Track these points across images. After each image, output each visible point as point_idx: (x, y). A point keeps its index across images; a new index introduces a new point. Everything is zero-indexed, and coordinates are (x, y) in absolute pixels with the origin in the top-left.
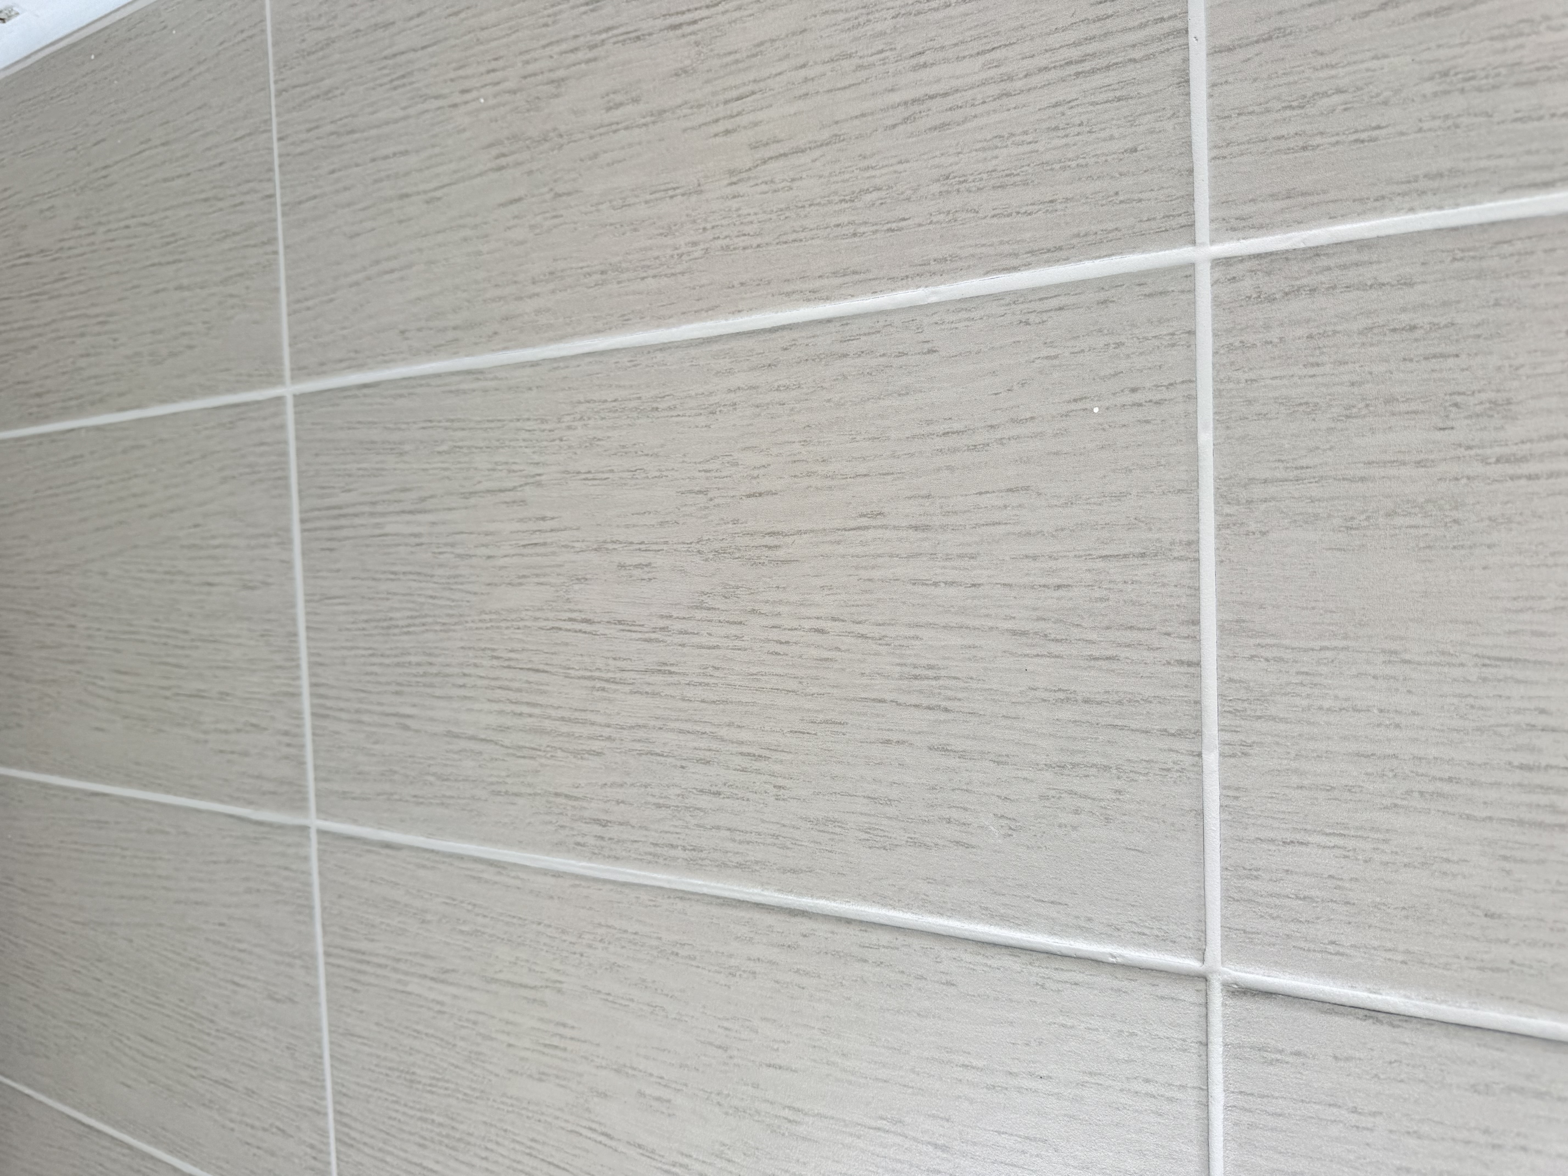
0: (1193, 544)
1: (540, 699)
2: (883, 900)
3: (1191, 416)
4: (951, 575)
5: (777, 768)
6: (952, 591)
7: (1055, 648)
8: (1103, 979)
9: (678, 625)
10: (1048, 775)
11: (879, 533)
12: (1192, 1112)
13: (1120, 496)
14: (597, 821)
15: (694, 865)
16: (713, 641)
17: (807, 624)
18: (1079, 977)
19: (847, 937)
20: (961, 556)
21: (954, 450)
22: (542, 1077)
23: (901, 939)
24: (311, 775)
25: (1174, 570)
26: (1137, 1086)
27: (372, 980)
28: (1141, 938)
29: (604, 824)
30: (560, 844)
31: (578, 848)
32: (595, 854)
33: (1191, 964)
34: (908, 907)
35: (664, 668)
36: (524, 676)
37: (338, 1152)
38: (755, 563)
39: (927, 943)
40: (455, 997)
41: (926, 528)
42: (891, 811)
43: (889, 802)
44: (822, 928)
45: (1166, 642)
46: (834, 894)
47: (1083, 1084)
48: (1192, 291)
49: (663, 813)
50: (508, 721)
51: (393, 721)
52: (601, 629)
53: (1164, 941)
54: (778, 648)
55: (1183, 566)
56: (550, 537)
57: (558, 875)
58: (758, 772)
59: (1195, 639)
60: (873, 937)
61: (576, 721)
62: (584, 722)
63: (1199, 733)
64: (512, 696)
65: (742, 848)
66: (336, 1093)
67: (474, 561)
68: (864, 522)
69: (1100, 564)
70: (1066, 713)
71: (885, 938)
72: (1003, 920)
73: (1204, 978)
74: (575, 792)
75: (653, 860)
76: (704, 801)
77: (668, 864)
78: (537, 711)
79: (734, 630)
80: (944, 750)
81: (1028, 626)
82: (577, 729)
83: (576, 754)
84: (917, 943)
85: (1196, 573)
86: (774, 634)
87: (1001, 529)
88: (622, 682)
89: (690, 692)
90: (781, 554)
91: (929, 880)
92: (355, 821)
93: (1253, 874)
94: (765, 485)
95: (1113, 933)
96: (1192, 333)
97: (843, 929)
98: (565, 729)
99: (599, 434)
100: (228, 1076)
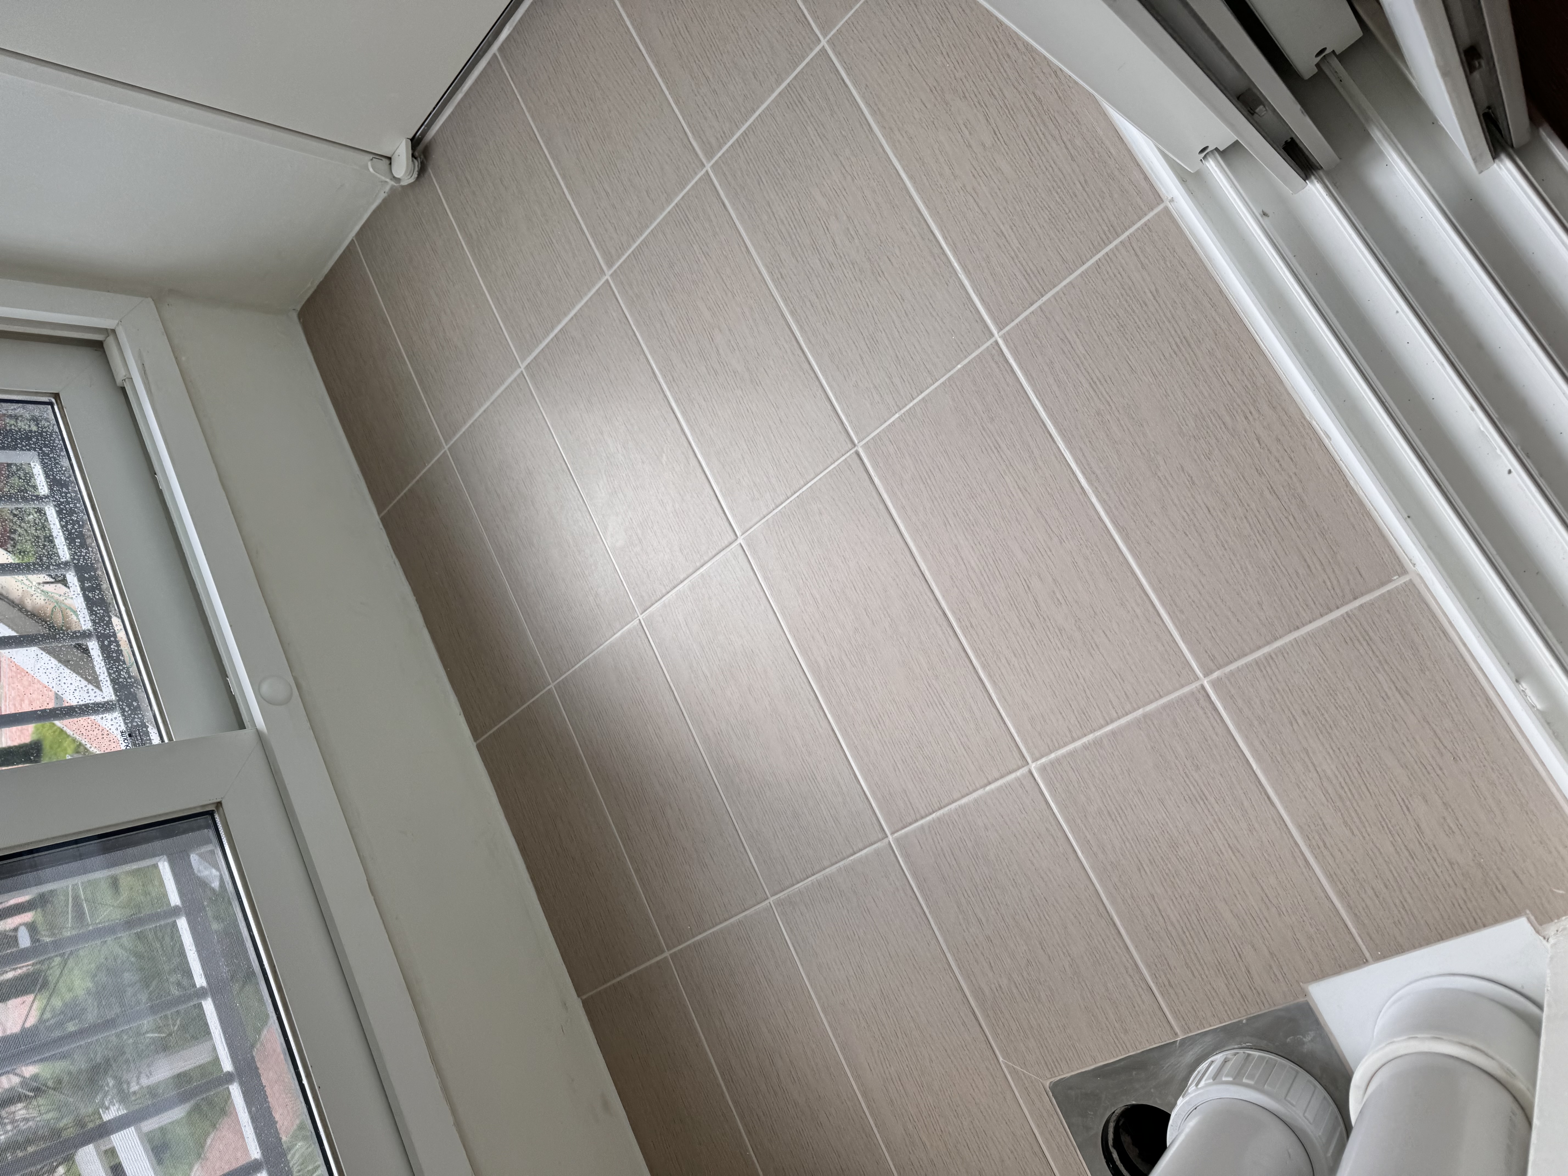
0: (937, 380)
1: (798, 229)
2: (820, 369)
3: (962, 360)
4: (900, 330)
5: (829, 318)
6: (897, 333)
7: (899, 367)
8: (840, 427)
9: (844, 260)
10: (872, 386)
11: (899, 303)
12: (829, 463)
13: (938, 357)
14: (781, 274)
15: (792, 313)
16: (847, 275)
17: (867, 300)
18: (837, 422)
19: (806, 366)
20: (906, 330)
21: (928, 309)
22: (709, 309)
23: (815, 379)
24: (720, 154)
25: (929, 380)
26: (825, 449)
27: (685, 230)
28: (853, 429)
29: (782, 277)
30: (768, 267)
31: (771, 274)
32: (773, 280)
33: (856, 442)
34: (823, 375)
35: (831, 265)
36: (800, 217)
37: (630, 255)
38: (873, 273)
39: (819, 386)
40: (705, 264)
41: (907, 315)
42: (840, 356)
43: (842, 354)
44: (803, 358)
45: (914, 390)
46: (813, 356)
47: (817, 439)
48: (988, 340)
49: (797, 294)
50: (786, 222)
51: (758, 177)
52: (828, 235)
53: (856, 433)
54: (857, 296)
55: (931, 382)
56: (841, 197)
57: (760, 272)
58: (825, 314)
59: (918, 395)
60: (811, 372)
61: (800, 246)
62: (802, 249)
63: (900, 409)
64: (793, 217)
65: (805, 324)
66: (644, 240)
67: (819, 172)
68: (900, 297)
69: (922, 364)
70: (887, 380)
71: (813, 375)
72: (836, 399)
73: (855, 445)
74: (783, 261)
75: (785, 300)
76: (808, 304)
77: (787, 305)
78: (795, 231)
79: (853, 279)
80: (862, 358)
81: (900, 358)
82: (799, 249)
83: (793, 253)
84: (817, 383)
85: (931, 385)
86: (859, 292)
87: (917, 335)
88: (820, 254)
89: (830, 278)
90: (879, 279)
91: (832, 376)
92: (720, 185)
93: (881, 439)
94: (893, 260)
95: (851, 422)
96: (979, 347)
97: (807, 364)
98: (796, 244)
99: (877, 192)
100: (610, 194)
